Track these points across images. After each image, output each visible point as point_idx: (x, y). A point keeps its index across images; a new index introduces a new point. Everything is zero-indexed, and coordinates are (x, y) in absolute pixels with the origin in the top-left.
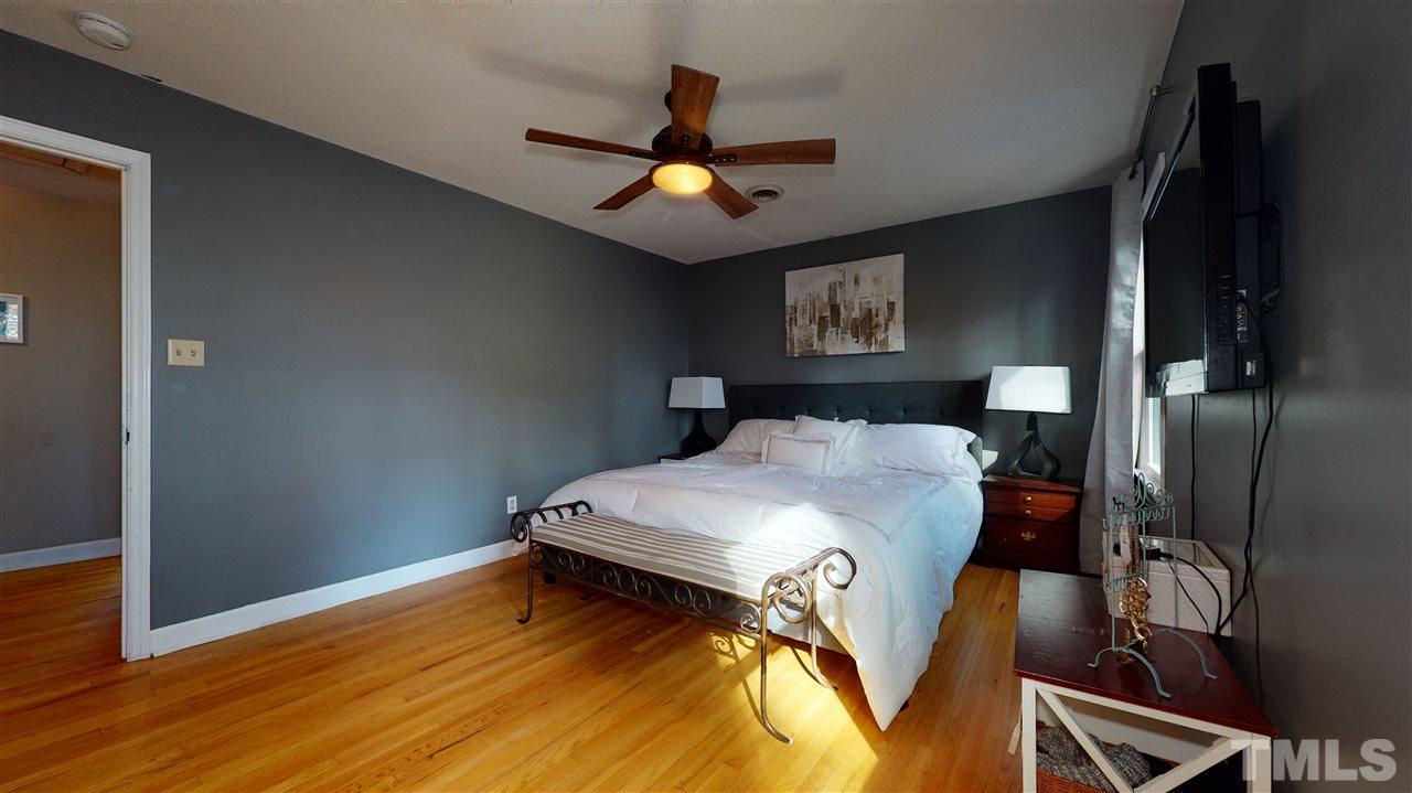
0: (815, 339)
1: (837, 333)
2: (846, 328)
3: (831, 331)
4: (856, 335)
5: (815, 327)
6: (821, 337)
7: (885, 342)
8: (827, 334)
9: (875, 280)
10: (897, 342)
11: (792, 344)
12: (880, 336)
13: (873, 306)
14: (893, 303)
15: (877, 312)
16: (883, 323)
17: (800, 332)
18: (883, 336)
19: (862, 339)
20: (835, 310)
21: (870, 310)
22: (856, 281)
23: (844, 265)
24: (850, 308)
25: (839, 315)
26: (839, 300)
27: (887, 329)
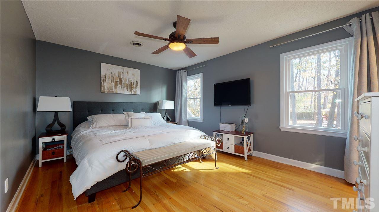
0: (114, 88)
1: (121, 87)
2: (124, 86)
3: (119, 86)
4: (127, 89)
5: (113, 84)
6: (116, 87)
7: (135, 92)
8: (118, 87)
9: (133, 74)
10: (138, 92)
11: (104, 88)
12: (134, 90)
13: (132, 81)
14: (138, 82)
15: (133, 83)
16: (135, 86)
17: (107, 85)
18: (135, 90)
19: (129, 90)
20: (121, 80)
21: (132, 83)
22: (127, 73)
23: (124, 67)
24: (125, 80)
25: (122, 82)
26: (122, 77)
27: (136, 88)
